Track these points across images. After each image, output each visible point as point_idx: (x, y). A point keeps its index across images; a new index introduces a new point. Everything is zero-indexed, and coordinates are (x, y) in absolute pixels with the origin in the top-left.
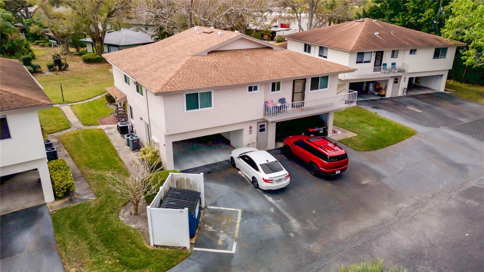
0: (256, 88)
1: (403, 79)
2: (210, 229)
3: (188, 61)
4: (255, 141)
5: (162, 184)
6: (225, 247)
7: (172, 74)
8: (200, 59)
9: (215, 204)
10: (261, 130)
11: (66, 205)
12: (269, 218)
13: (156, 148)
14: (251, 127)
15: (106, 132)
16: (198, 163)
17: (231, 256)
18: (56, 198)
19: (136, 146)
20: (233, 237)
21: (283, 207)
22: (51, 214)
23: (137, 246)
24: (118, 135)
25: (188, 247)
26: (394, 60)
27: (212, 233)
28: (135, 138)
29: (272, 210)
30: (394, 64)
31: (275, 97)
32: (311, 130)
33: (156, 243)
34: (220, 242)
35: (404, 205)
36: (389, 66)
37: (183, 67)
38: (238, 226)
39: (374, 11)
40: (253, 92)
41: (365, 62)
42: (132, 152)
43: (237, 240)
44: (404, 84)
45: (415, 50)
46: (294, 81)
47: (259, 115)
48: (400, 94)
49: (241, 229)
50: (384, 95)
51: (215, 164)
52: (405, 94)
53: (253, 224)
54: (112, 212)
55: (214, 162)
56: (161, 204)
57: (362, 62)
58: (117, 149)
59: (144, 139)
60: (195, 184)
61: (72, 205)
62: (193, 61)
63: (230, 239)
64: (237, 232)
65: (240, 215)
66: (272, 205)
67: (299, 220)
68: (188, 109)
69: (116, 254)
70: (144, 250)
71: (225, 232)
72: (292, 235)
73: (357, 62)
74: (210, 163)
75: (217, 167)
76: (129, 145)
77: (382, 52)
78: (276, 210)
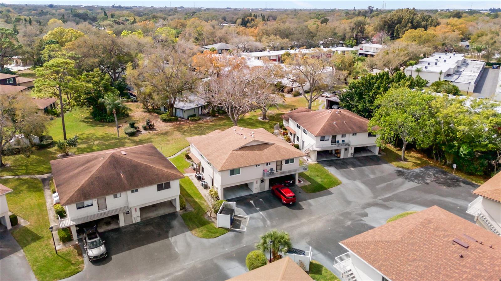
0: (259, 165)
1: (350, 149)
2: (238, 223)
3: (231, 153)
4: (259, 187)
5: (221, 206)
6: (242, 229)
7: (224, 161)
8: (236, 152)
9: (240, 214)
10: (262, 182)
11: (184, 212)
12: (259, 220)
13: (216, 190)
14: (257, 181)
15: (190, 178)
16: (234, 197)
17: (244, 231)
18: (181, 209)
19: (206, 187)
20: (245, 226)
21: (266, 216)
22: (180, 215)
23: (213, 227)
24: (196, 180)
25: (230, 228)
26: (343, 139)
27: (238, 224)
28: (205, 183)
29: (261, 217)
30: (343, 141)
31: (268, 168)
32: (286, 182)
33: (219, 226)
34: (241, 227)
35: (313, 218)
36: (341, 142)
37: (229, 157)
38: (247, 222)
39: (349, 95)
40: (258, 167)
41: (326, 140)
42: (204, 190)
43: (247, 227)
44: (351, 151)
45: (356, 134)
46: (277, 162)
47: (261, 176)
48: (349, 156)
49: (249, 223)
50: (340, 157)
51: (241, 197)
52: (352, 156)
53: (253, 222)
54: (202, 216)
55: (240, 196)
56: (221, 213)
57: (324, 140)
58: (197, 187)
59: (210, 185)
60: (232, 206)
61: (186, 212)
62: (233, 153)
63: (244, 227)
64: (247, 224)
65: (249, 218)
66: (261, 215)
67: (270, 221)
68: (230, 175)
69: (206, 229)
70: (215, 228)
71: (243, 224)
72: (266, 226)
73: (321, 141)
74: (239, 196)
75: (242, 198)
76: (202, 186)
77: (336, 136)
78: (263, 217)
